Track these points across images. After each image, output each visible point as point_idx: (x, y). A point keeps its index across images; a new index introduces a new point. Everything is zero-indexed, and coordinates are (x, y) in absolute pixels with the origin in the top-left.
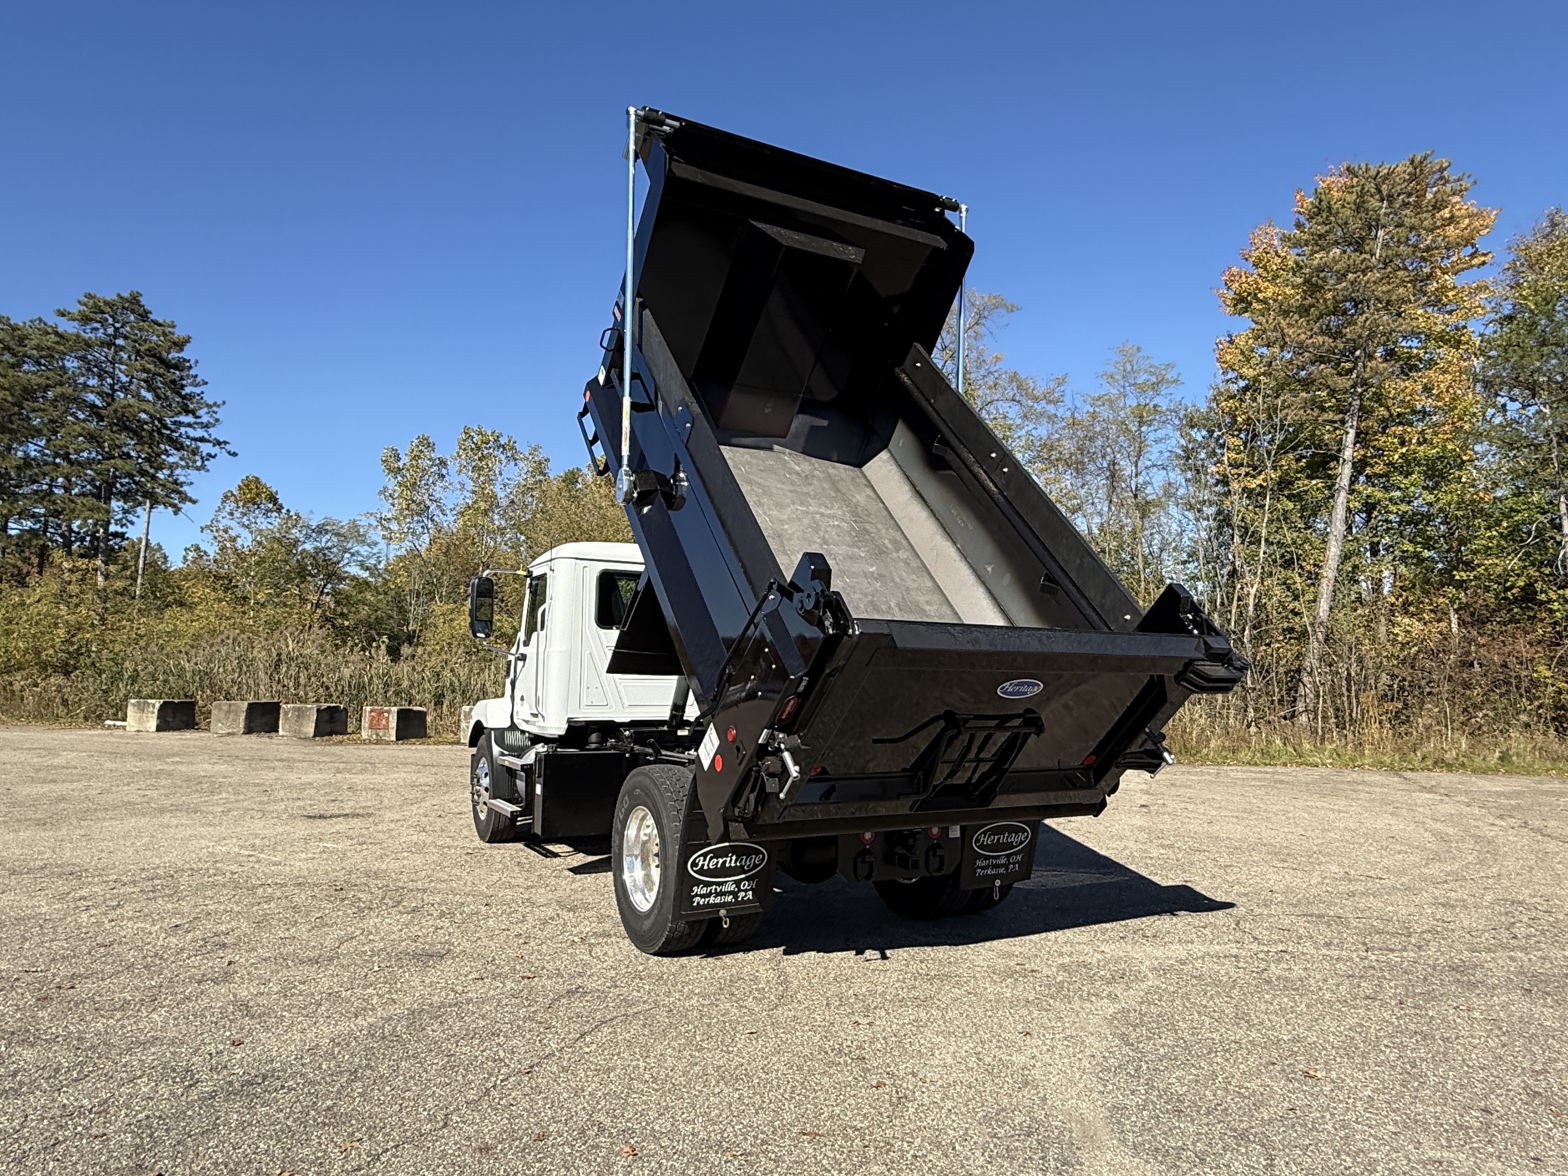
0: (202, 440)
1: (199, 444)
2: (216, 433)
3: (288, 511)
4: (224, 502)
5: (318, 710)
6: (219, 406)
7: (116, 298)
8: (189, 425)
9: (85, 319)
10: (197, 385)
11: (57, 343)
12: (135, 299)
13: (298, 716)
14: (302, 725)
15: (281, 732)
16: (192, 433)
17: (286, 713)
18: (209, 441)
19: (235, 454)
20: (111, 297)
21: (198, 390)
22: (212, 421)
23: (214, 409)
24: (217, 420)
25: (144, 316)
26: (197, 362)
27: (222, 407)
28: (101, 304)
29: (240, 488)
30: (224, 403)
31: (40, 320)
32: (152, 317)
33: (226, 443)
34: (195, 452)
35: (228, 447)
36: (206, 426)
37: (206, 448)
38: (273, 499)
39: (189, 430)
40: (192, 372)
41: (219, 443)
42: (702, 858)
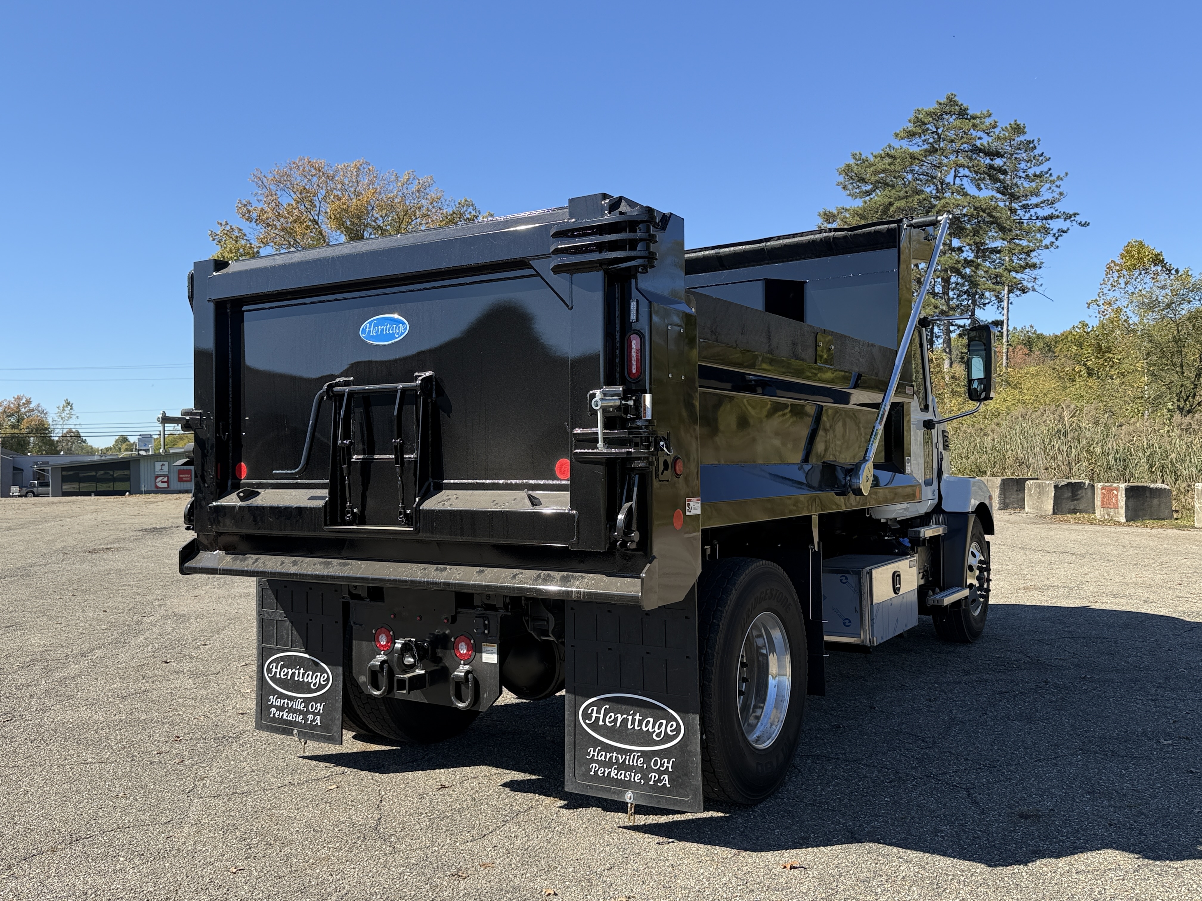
0: (1051, 217)
1: (1049, 221)
2: (1061, 207)
3: (1177, 271)
4: (1108, 273)
5: (1056, 487)
6: (1062, 180)
7: (937, 106)
8: (1037, 206)
9: (911, 135)
10: (1041, 163)
12: (951, 101)
13: (1039, 493)
14: (1042, 502)
15: (1027, 509)
16: (1042, 213)
17: (1030, 490)
18: (1058, 217)
19: (1086, 224)
20: (932, 106)
21: (1044, 168)
22: (1057, 196)
23: (1058, 183)
24: (1061, 194)
25: (962, 113)
26: (1039, 140)
27: (1065, 179)
28: (921, 116)
29: (1122, 256)
30: (1067, 174)
31: (890, 147)
32: (970, 112)
33: (1075, 214)
34: (1046, 231)
35: (1078, 218)
36: (1052, 202)
37: (1055, 225)
38: (1158, 260)
39: (1036, 210)
40: (1037, 152)
41: (1068, 217)
42: (275, 664)
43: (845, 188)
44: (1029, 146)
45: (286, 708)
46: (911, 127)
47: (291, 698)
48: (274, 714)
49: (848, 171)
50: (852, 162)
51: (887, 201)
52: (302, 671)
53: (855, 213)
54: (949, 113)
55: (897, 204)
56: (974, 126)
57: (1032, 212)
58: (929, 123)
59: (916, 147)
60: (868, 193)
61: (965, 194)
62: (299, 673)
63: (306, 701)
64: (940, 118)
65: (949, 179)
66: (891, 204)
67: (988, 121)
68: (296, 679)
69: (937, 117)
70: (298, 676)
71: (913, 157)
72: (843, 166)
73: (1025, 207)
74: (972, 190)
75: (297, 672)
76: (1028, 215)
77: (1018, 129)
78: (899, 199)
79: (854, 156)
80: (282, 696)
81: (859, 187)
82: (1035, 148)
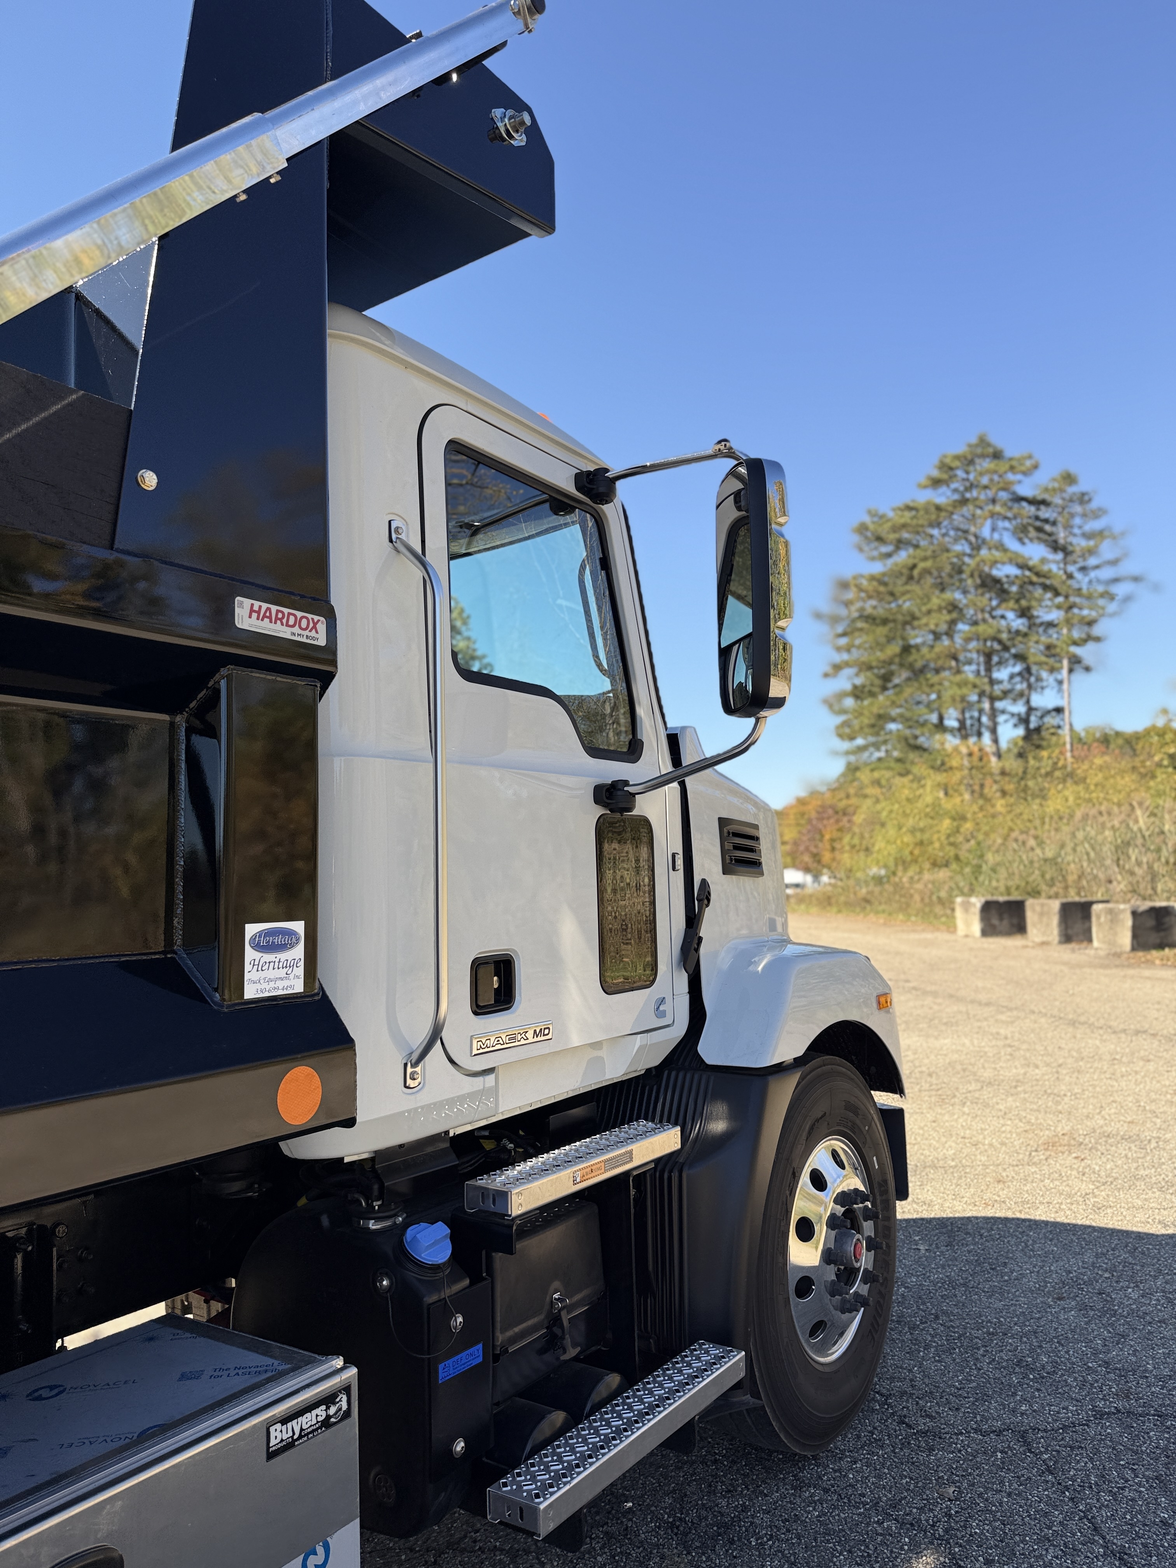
0: (1116, 580)
1: (1113, 585)
2: (1127, 568)
5: (1134, 914)
6: (1126, 534)
7: (967, 448)
8: (1097, 567)
9: (936, 482)
10: (1099, 518)
11: (913, 518)
12: (983, 441)
13: (1112, 921)
14: (1116, 934)
15: (1096, 943)
16: (1104, 575)
17: (1098, 917)
18: (1124, 580)
20: (960, 448)
21: (1103, 523)
22: (1119, 555)
24: (1126, 552)
25: (997, 455)
32: (1006, 453)
33: (1143, 576)
34: (1112, 597)
36: (1114, 562)
37: (1120, 590)
39: (1097, 572)
40: (1094, 504)
41: (1136, 579)
43: (861, 550)
44: (1083, 499)
46: (936, 473)
49: (862, 529)
50: (867, 519)
51: (911, 562)
53: (872, 578)
54: (983, 456)
55: (922, 565)
56: (1012, 468)
57: (1093, 574)
58: (957, 468)
59: (943, 497)
60: (889, 555)
61: (1005, 550)
64: (971, 462)
65: (986, 532)
66: (914, 566)
67: (1028, 463)
69: (969, 462)
71: (938, 508)
72: (855, 523)
73: (1083, 569)
74: (1013, 545)
76: (1087, 579)
77: (1069, 478)
78: (925, 559)
79: (869, 512)
81: (876, 548)
82: (1090, 500)
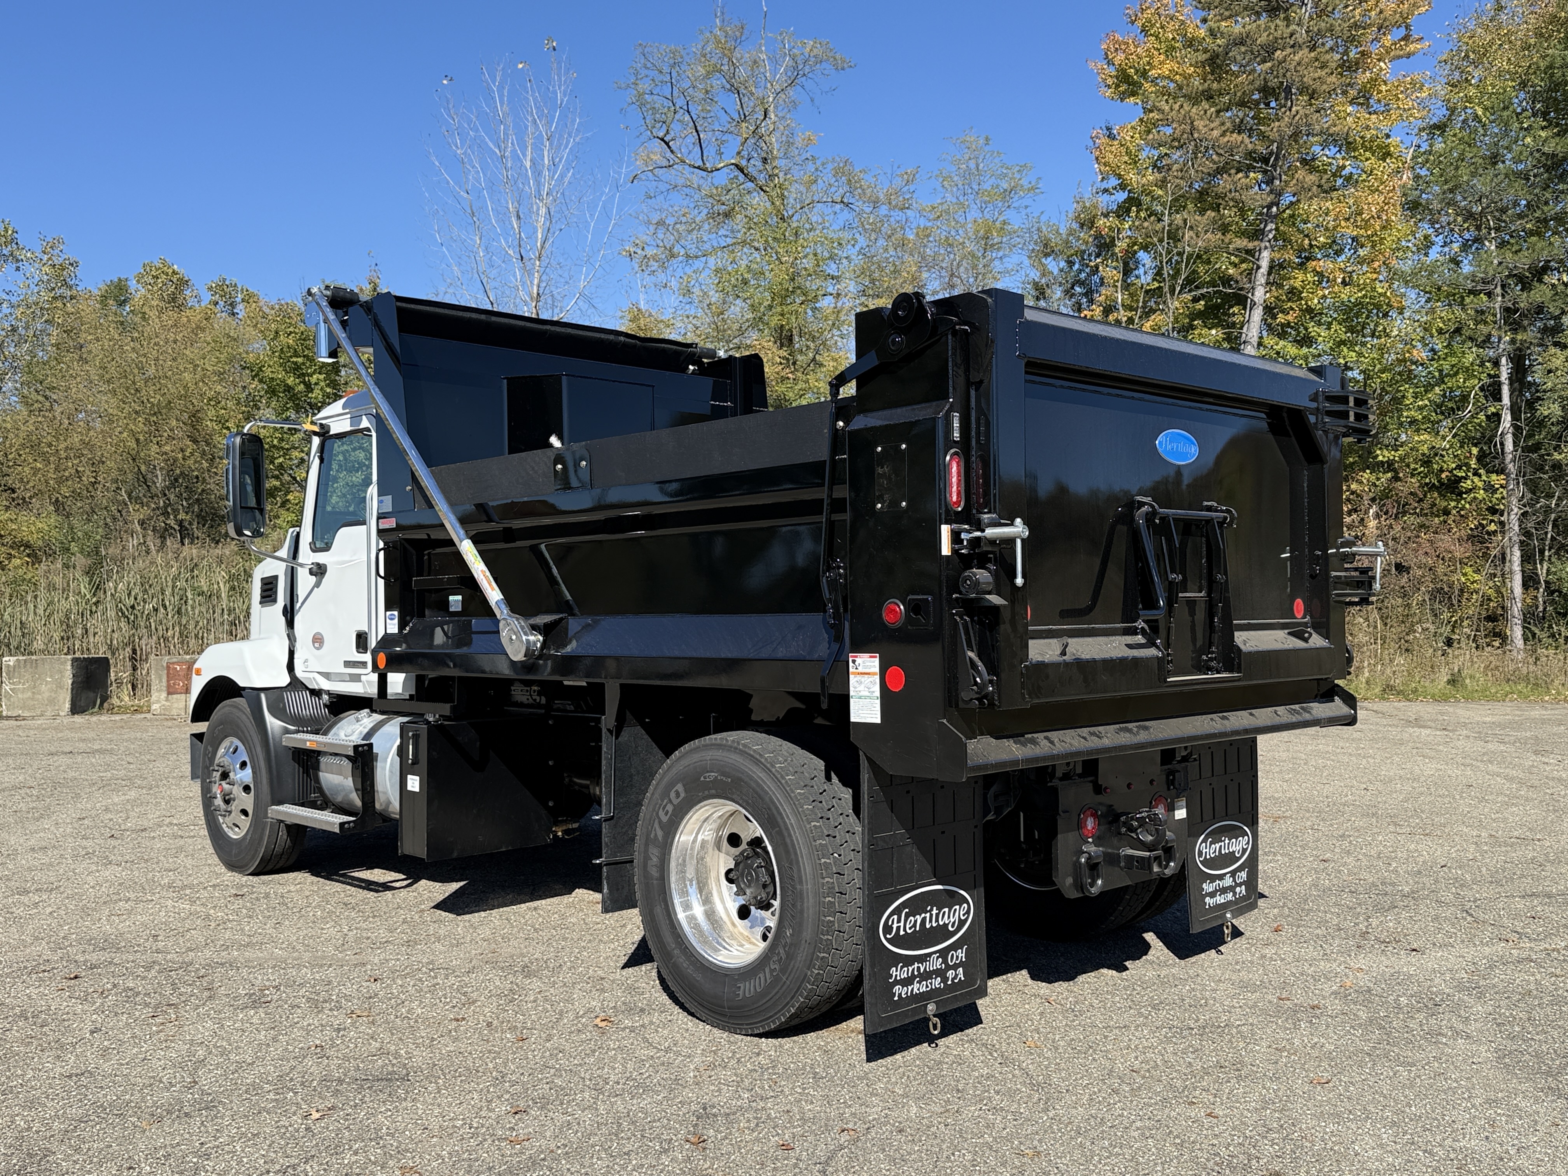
42: (895, 917)
45: (916, 977)
47: (922, 959)
48: (900, 995)
52: (935, 912)
62: (931, 915)
63: (943, 953)
68: (928, 926)
70: (931, 921)
75: (928, 915)
80: (908, 961)
